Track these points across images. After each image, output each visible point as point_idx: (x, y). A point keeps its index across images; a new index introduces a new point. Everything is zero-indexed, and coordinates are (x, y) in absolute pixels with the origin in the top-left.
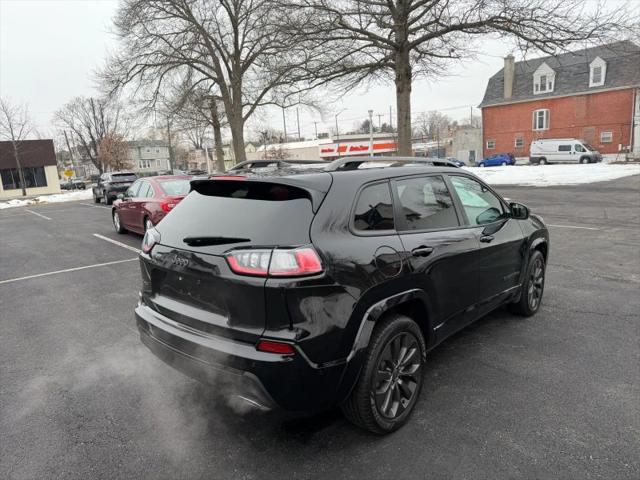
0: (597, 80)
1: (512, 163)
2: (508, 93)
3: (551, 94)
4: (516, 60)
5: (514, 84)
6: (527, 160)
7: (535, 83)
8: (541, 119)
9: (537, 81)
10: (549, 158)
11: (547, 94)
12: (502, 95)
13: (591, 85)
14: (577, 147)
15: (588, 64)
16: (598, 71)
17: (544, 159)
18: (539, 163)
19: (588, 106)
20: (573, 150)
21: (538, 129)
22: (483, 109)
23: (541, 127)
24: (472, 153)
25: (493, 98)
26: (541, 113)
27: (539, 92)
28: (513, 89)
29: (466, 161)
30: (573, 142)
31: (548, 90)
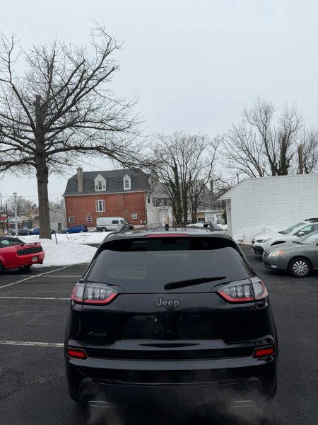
0: (127, 186)
1: (86, 231)
2: (80, 189)
3: (104, 192)
4: (84, 171)
5: (84, 184)
6: (95, 229)
7: (95, 185)
8: (101, 206)
9: (96, 184)
10: (107, 227)
11: (103, 192)
12: (77, 190)
13: (125, 189)
14: (121, 221)
15: (122, 178)
16: (127, 182)
17: (105, 228)
18: (102, 231)
19: (124, 199)
20: (120, 223)
21: (99, 211)
22: (65, 198)
23: (101, 209)
24: (60, 225)
25: (71, 191)
26: (100, 202)
27: (98, 190)
28: (83, 187)
29: (56, 229)
30: (120, 219)
31: (103, 190)
